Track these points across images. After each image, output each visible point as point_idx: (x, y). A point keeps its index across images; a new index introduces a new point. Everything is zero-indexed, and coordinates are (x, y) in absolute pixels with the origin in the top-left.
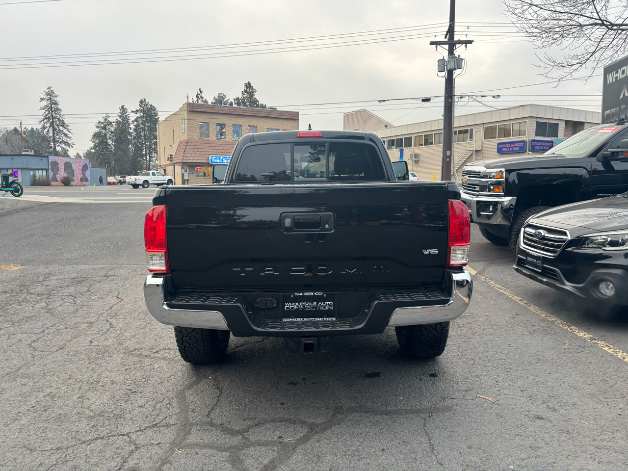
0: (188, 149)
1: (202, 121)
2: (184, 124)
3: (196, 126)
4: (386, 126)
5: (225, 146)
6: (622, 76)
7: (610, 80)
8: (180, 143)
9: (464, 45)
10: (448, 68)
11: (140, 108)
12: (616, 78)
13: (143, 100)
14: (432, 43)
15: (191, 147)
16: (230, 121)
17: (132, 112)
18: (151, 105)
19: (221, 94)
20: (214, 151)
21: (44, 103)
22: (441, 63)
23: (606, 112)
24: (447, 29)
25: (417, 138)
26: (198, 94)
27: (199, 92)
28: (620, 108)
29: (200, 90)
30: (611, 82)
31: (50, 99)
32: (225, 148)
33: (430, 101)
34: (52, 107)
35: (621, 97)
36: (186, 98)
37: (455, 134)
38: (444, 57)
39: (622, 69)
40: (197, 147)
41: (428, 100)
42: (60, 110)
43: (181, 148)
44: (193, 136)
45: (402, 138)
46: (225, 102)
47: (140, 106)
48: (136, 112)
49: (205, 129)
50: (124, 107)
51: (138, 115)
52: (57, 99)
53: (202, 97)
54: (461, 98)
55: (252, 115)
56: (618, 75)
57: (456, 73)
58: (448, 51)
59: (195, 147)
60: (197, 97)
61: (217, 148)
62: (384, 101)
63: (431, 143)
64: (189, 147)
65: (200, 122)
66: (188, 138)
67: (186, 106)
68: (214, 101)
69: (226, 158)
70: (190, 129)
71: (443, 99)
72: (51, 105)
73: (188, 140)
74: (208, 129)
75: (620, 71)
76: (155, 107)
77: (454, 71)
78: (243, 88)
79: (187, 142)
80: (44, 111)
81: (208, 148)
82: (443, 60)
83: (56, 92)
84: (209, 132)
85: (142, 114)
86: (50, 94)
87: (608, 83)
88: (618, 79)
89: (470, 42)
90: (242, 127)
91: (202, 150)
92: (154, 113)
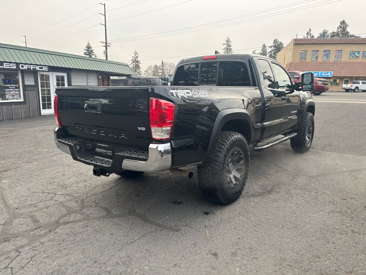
0: (291, 68)
1: (302, 49)
2: (291, 53)
3: (298, 53)
5: (316, 65)
8: (287, 65)
11: (273, 44)
13: (276, 39)
15: (293, 67)
16: (322, 48)
17: (269, 47)
18: (280, 42)
19: (325, 30)
20: (308, 68)
21: (225, 46)
26: (308, 32)
27: (309, 31)
29: (310, 29)
31: (228, 44)
32: (316, 67)
34: (228, 48)
36: (296, 35)
40: (296, 67)
42: (232, 49)
43: (287, 67)
44: (295, 60)
46: (327, 35)
47: (274, 43)
48: (271, 47)
49: (304, 55)
50: (265, 45)
51: (272, 49)
52: (231, 44)
53: (311, 34)
55: (340, 43)
59: (295, 67)
60: (307, 34)
61: (310, 67)
64: (292, 67)
65: (301, 51)
66: (292, 61)
67: (293, 41)
68: (319, 36)
69: (316, 73)
70: (294, 55)
72: (228, 47)
73: (291, 62)
74: (306, 55)
76: (283, 43)
78: (339, 24)
79: (291, 64)
80: (224, 50)
81: (304, 67)
83: (231, 40)
84: (306, 56)
85: (274, 48)
86: (228, 41)
90: (331, 52)
91: (300, 68)
92: (282, 47)
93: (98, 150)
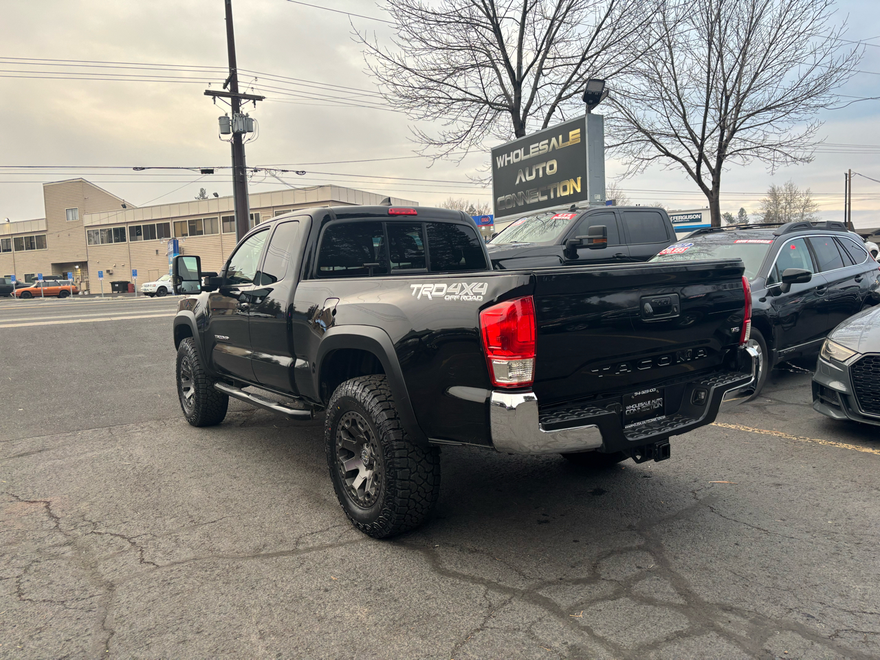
4: (124, 206)
6: (516, 160)
7: (500, 163)
9: (252, 101)
10: (236, 130)
12: (509, 161)
14: (208, 93)
22: (224, 122)
23: (500, 199)
24: (227, 75)
25: (178, 226)
28: (517, 194)
30: (502, 166)
33: (213, 173)
35: (517, 182)
37: (252, 218)
38: (226, 114)
39: (516, 152)
41: (210, 171)
45: (154, 225)
54: (256, 171)
56: (510, 158)
57: (246, 137)
58: (231, 107)
62: (144, 169)
63: (201, 233)
71: (230, 171)
75: (513, 154)
77: (243, 135)
82: (226, 116)
87: (499, 166)
88: (512, 162)
89: (260, 98)
93: (631, 408)
